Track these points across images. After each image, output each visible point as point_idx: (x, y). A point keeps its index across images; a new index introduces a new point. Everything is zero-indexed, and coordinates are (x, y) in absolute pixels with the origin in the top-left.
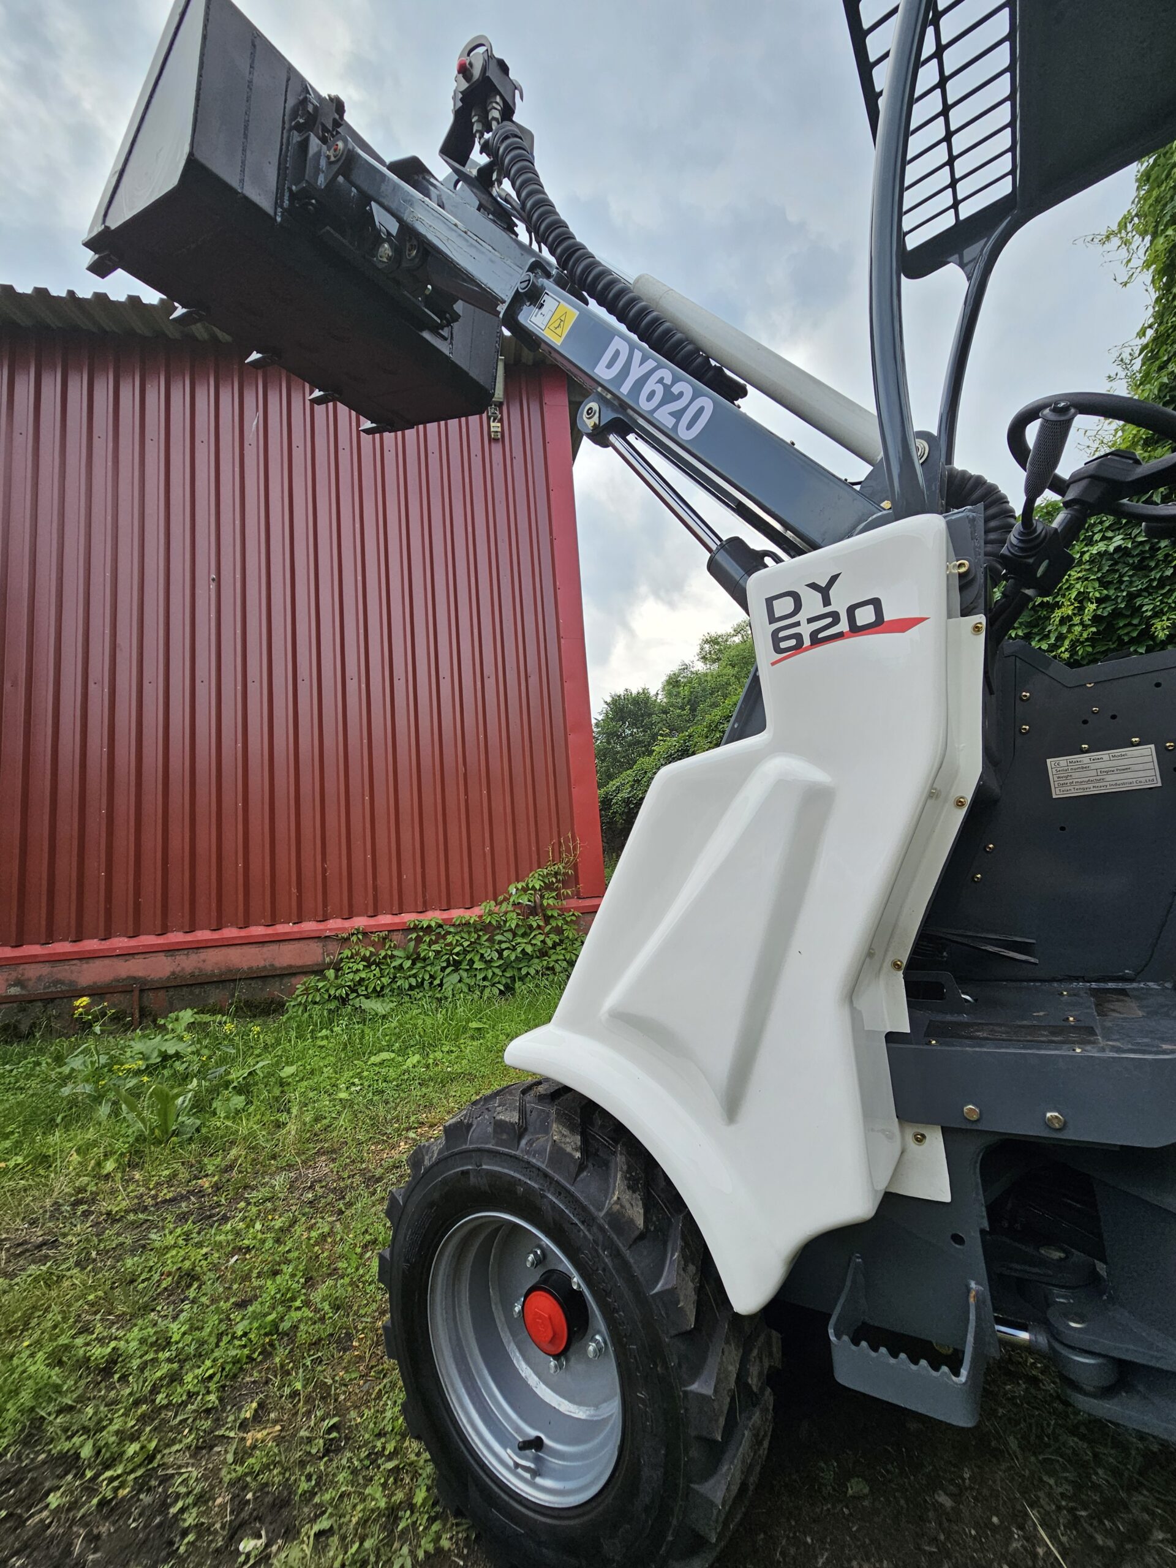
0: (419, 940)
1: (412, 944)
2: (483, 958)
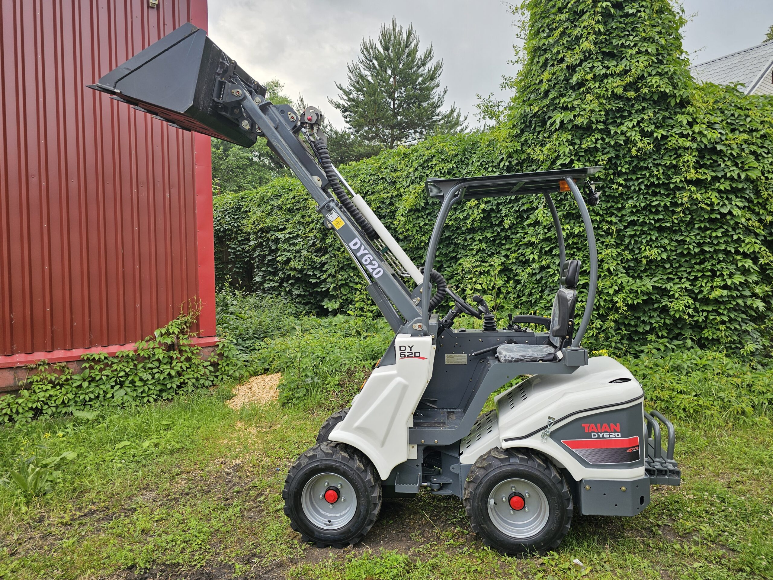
0: (92, 367)
1: (87, 371)
2: (141, 379)
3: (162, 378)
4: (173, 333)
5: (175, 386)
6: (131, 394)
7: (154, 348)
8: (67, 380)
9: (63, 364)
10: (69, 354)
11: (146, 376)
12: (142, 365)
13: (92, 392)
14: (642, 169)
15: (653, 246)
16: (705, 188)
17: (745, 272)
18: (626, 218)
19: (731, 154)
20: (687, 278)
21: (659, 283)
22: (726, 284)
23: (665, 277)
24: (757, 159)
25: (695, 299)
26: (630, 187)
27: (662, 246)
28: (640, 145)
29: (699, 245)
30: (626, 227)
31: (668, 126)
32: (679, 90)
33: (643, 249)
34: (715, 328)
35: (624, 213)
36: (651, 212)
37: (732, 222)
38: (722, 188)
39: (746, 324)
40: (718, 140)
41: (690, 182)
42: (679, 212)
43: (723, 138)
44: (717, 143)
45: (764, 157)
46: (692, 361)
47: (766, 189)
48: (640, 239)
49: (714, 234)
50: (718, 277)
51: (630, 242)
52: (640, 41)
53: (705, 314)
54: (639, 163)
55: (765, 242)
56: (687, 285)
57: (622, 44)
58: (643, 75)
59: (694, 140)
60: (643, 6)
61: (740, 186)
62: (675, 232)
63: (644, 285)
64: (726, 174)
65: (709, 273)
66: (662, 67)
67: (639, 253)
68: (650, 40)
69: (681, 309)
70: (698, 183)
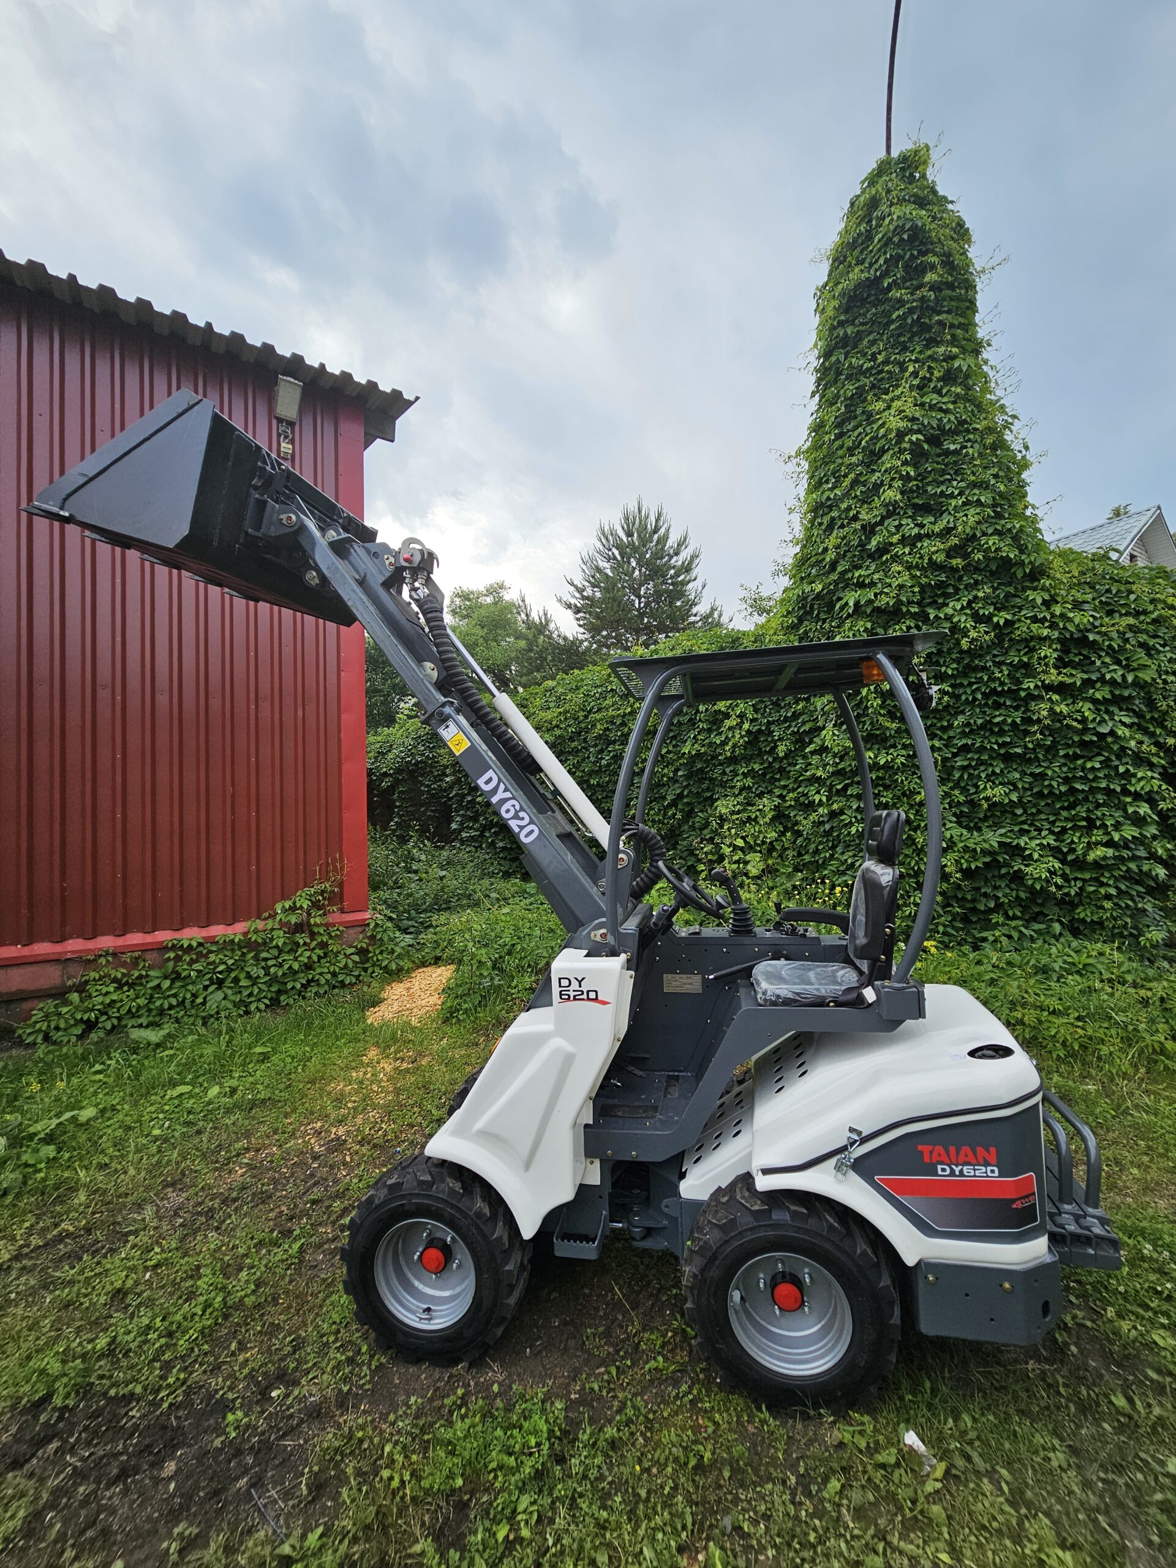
0: (178, 959)
1: (171, 964)
2: (248, 976)
3: (280, 973)
4: (301, 908)
5: (298, 986)
6: (232, 998)
7: (272, 929)
8: (140, 977)
9: (136, 954)
10: (149, 938)
11: (255, 971)
12: (252, 954)
13: (175, 996)
14: (976, 669)
15: (997, 782)
16: (1072, 696)
17: (1139, 821)
18: (955, 742)
19: (1110, 646)
20: (1049, 829)
21: (1007, 837)
22: (1112, 839)
23: (1016, 829)
24: (1149, 655)
25: (1063, 861)
26: (960, 696)
27: (1009, 783)
28: (973, 634)
29: (1066, 780)
30: (955, 755)
31: (1013, 607)
32: (1029, 555)
33: (982, 787)
34: (1096, 905)
35: (951, 733)
36: (992, 732)
37: (1116, 747)
38: (1098, 696)
39: (1143, 898)
40: (1089, 627)
41: (1049, 688)
42: (1035, 733)
43: (1097, 623)
44: (1088, 631)
45: (1159, 652)
46: (1066, 958)
47: (1165, 698)
48: (976, 772)
49: (1089, 765)
50: (1098, 828)
51: (962, 776)
52: (967, 487)
53: (1079, 884)
54: (972, 661)
55: (1165, 777)
56: (1051, 840)
57: (942, 492)
58: (974, 535)
59: (1053, 626)
60: (969, 440)
61: (1126, 693)
62: (1029, 761)
63: (985, 841)
64: (1103, 675)
65: (1084, 823)
66: (1003, 522)
67: (975, 793)
68: (983, 485)
69: (1044, 876)
70: (1061, 689)
